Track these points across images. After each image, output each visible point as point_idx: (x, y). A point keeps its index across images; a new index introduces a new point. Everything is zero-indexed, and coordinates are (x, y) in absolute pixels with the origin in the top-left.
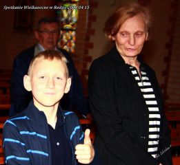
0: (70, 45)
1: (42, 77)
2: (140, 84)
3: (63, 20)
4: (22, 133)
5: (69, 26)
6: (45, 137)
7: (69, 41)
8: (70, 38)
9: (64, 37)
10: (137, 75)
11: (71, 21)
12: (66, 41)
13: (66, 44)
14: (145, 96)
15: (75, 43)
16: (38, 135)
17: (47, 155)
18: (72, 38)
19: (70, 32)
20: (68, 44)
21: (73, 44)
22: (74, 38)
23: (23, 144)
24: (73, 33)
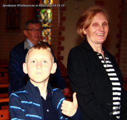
0: (48, 39)
1: (34, 62)
2: (105, 66)
3: (41, 21)
4: (22, 102)
5: (46, 25)
6: (39, 105)
7: (46, 36)
8: (47, 34)
9: (43, 33)
10: (103, 59)
11: (47, 21)
12: (44, 36)
13: (45, 38)
14: (109, 75)
15: (51, 37)
16: (34, 104)
17: (41, 118)
18: (48, 34)
19: (47, 29)
20: (46, 38)
21: (50, 38)
22: (50, 34)
23: (23, 110)
24: (49, 30)
